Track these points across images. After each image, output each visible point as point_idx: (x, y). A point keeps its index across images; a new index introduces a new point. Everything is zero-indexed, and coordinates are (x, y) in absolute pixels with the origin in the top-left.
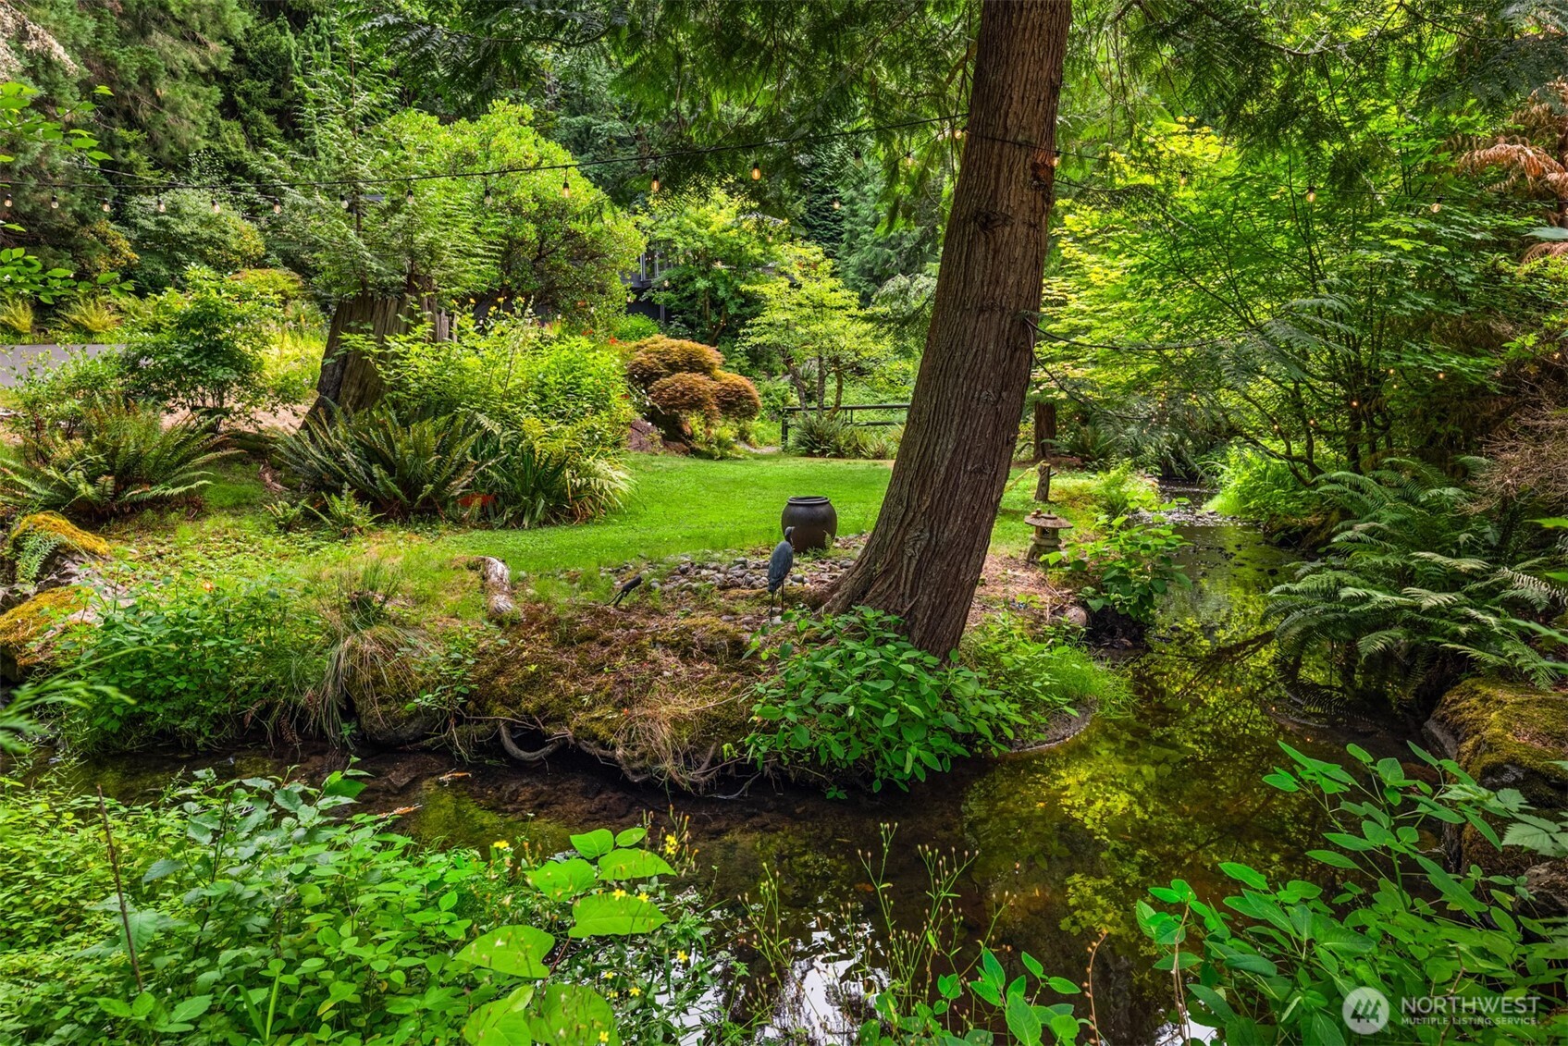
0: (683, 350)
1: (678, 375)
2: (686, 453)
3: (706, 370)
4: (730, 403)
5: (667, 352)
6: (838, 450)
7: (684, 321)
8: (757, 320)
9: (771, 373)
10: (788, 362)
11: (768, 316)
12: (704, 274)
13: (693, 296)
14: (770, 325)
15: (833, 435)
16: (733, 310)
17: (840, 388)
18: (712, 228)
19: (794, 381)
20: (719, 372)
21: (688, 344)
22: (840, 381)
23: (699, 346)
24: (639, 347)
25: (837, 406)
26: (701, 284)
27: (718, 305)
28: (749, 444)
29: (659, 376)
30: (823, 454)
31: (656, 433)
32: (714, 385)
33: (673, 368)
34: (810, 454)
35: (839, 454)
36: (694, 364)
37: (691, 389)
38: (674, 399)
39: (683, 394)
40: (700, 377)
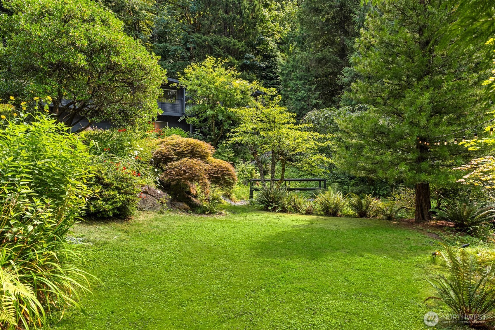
0: (188, 144)
1: (184, 160)
2: (186, 210)
3: (203, 157)
4: (217, 178)
5: (178, 145)
6: (283, 208)
7: (201, 132)
8: (237, 129)
9: (245, 160)
10: (255, 153)
11: (243, 127)
12: (212, 108)
13: (206, 120)
14: (245, 132)
15: (280, 198)
16: (226, 127)
17: (283, 169)
18: (216, 84)
19: (257, 164)
20: (211, 158)
21: (192, 140)
22: (283, 165)
23: (199, 142)
24: (161, 143)
25: (282, 179)
26: (210, 113)
27: (219, 124)
28: (231, 200)
29: (172, 159)
30: (274, 210)
31: (166, 197)
32: (207, 167)
33: (181, 155)
34: (266, 209)
35: (284, 210)
36: (194, 153)
37: (191, 169)
38: (180, 175)
39: (185, 172)
40: (197, 161)
